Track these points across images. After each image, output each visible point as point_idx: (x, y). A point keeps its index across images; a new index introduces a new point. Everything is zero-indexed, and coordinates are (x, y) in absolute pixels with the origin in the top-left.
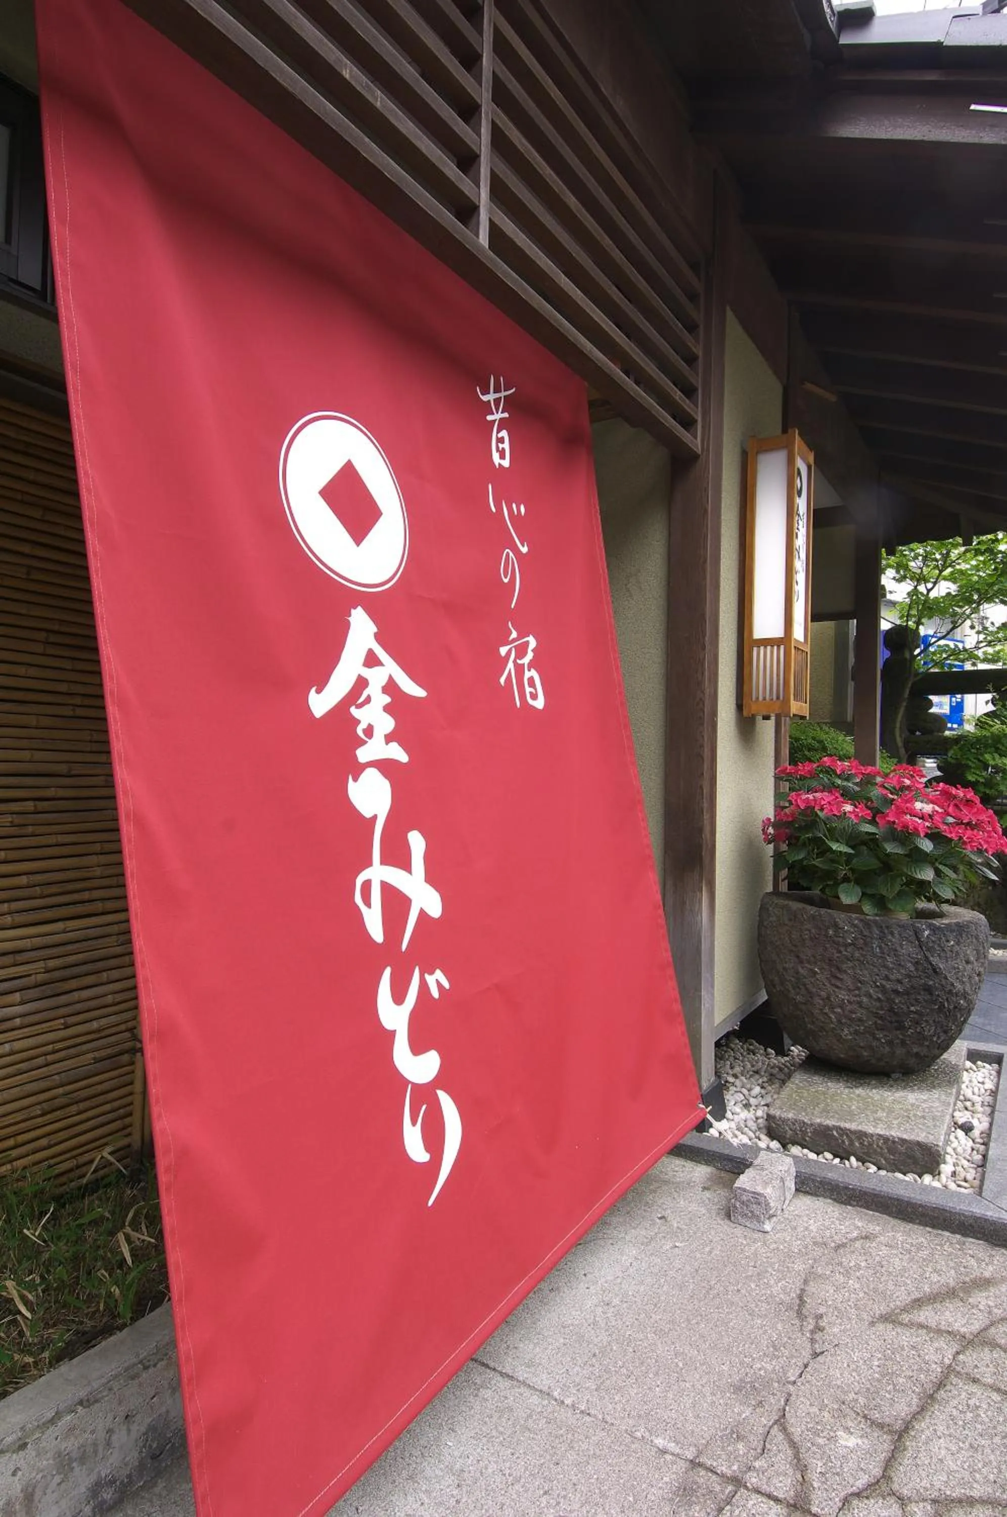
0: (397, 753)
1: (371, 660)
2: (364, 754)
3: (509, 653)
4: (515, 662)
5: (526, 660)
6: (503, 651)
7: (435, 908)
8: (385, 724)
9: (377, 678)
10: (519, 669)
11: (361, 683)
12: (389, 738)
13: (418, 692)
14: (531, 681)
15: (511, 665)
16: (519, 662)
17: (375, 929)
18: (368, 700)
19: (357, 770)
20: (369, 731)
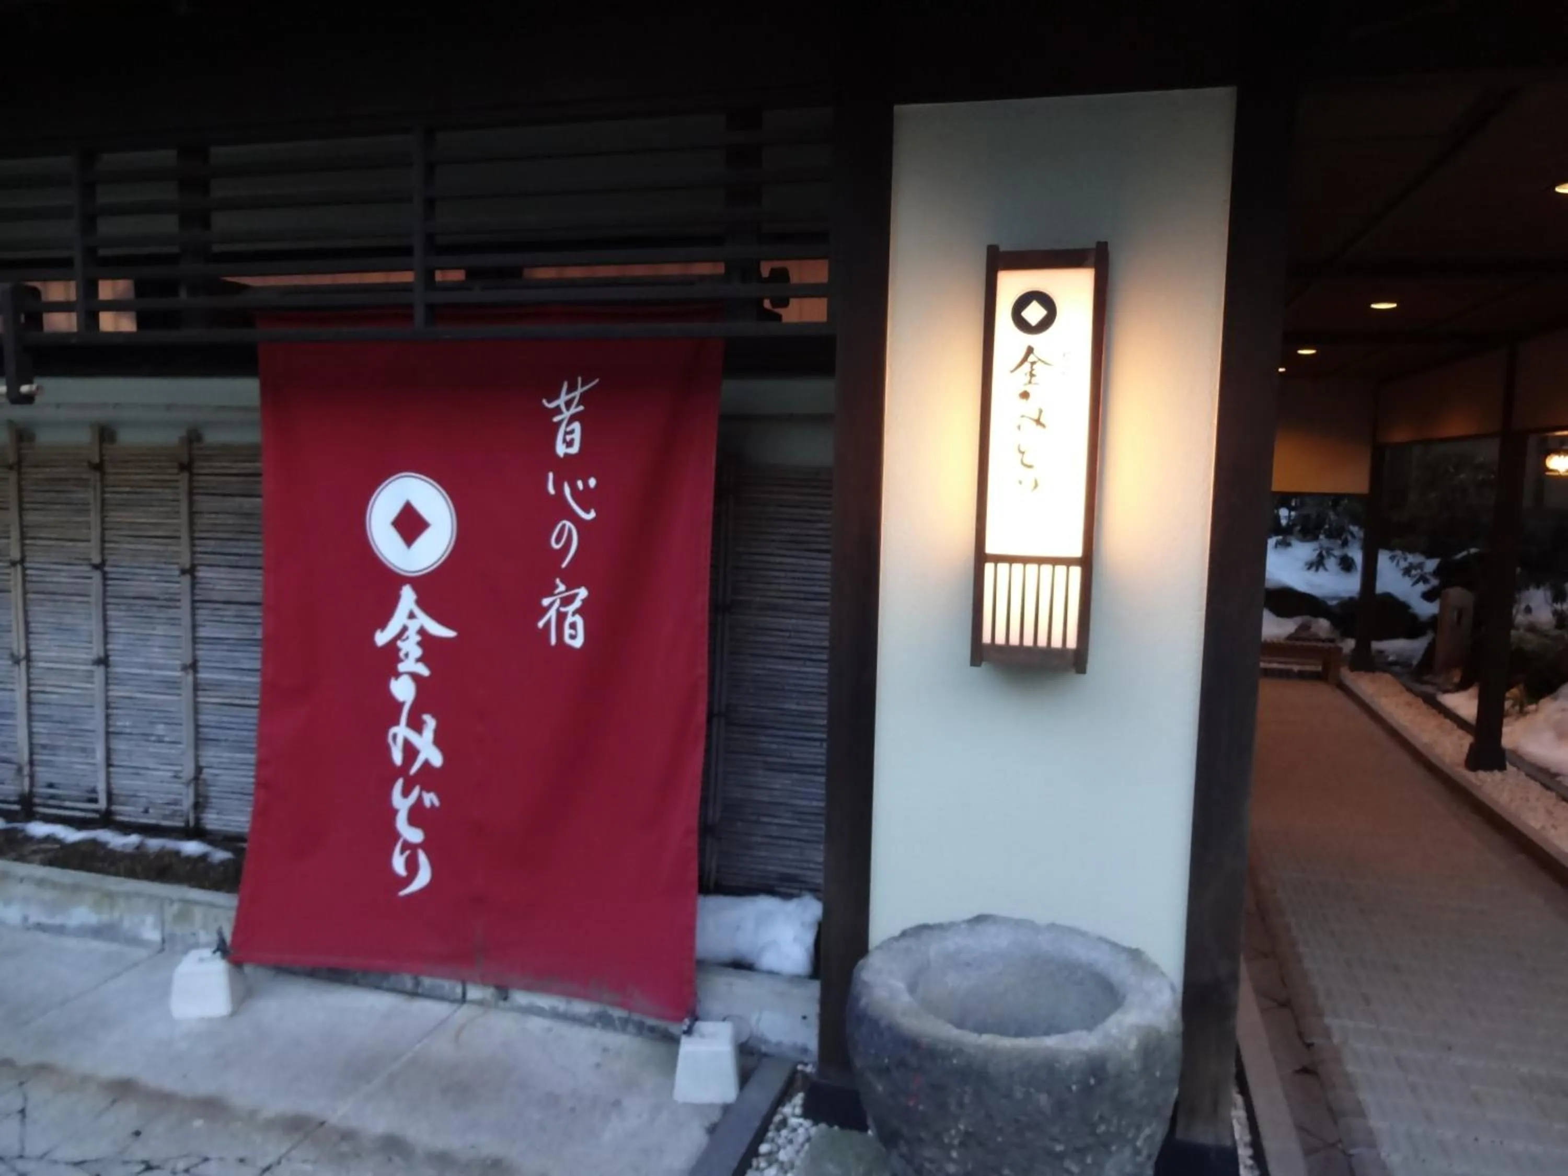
0: (424, 671)
1: (412, 616)
2: (402, 667)
3: (552, 604)
4: (558, 611)
5: (571, 609)
6: (546, 602)
7: (437, 759)
8: (417, 652)
9: (414, 626)
10: (561, 617)
11: (405, 629)
12: (419, 660)
13: (448, 633)
14: (573, 626)
15: (552, 614)
16: (563, 609)
17: (397, 757)
18: (407, 638)
19: (397, 675)
20: (407, 655)
